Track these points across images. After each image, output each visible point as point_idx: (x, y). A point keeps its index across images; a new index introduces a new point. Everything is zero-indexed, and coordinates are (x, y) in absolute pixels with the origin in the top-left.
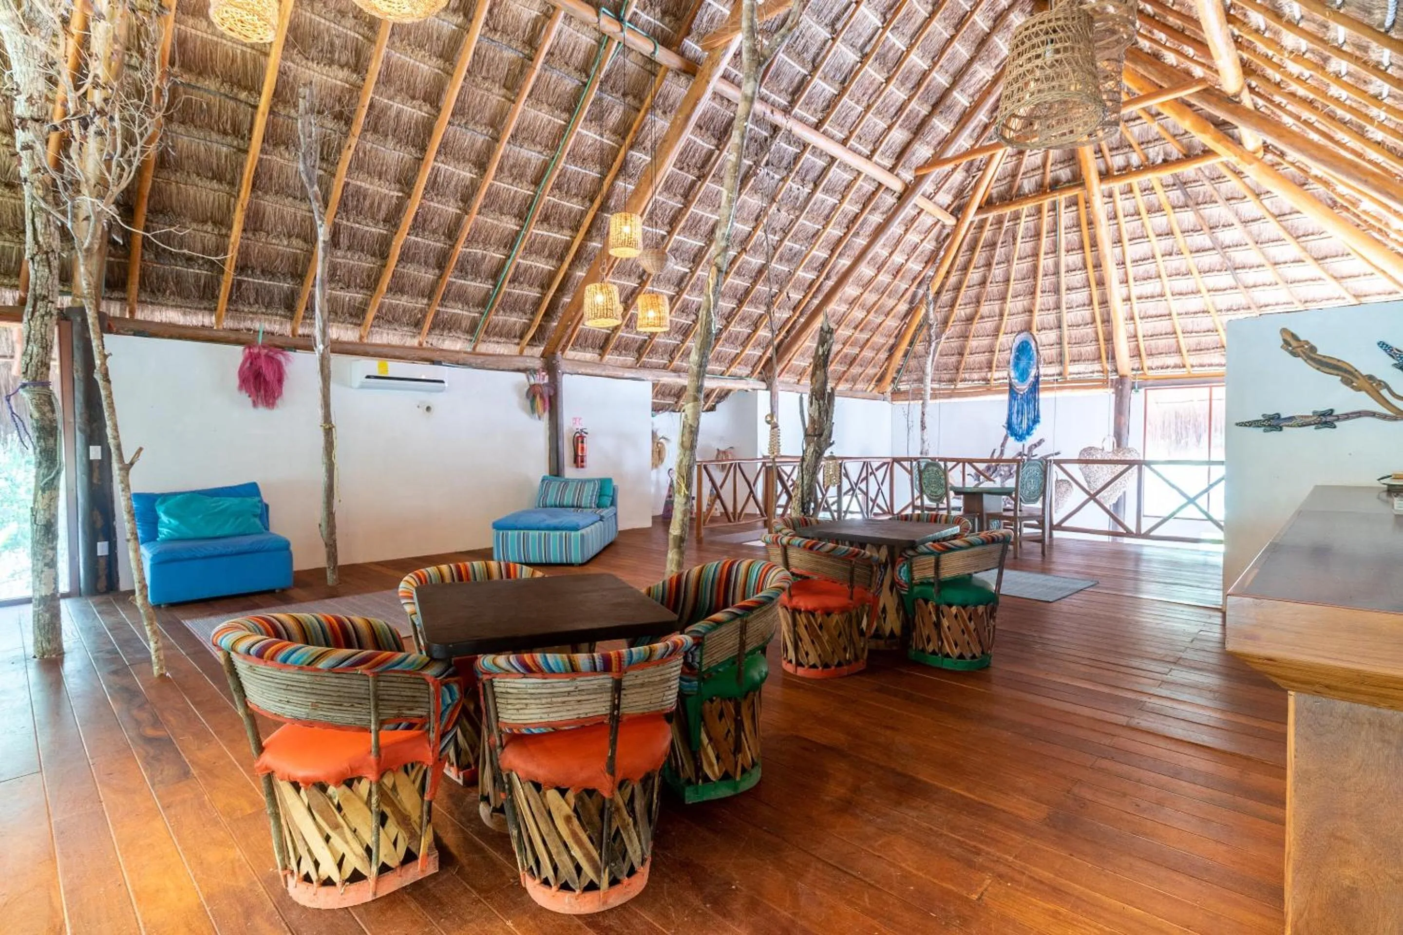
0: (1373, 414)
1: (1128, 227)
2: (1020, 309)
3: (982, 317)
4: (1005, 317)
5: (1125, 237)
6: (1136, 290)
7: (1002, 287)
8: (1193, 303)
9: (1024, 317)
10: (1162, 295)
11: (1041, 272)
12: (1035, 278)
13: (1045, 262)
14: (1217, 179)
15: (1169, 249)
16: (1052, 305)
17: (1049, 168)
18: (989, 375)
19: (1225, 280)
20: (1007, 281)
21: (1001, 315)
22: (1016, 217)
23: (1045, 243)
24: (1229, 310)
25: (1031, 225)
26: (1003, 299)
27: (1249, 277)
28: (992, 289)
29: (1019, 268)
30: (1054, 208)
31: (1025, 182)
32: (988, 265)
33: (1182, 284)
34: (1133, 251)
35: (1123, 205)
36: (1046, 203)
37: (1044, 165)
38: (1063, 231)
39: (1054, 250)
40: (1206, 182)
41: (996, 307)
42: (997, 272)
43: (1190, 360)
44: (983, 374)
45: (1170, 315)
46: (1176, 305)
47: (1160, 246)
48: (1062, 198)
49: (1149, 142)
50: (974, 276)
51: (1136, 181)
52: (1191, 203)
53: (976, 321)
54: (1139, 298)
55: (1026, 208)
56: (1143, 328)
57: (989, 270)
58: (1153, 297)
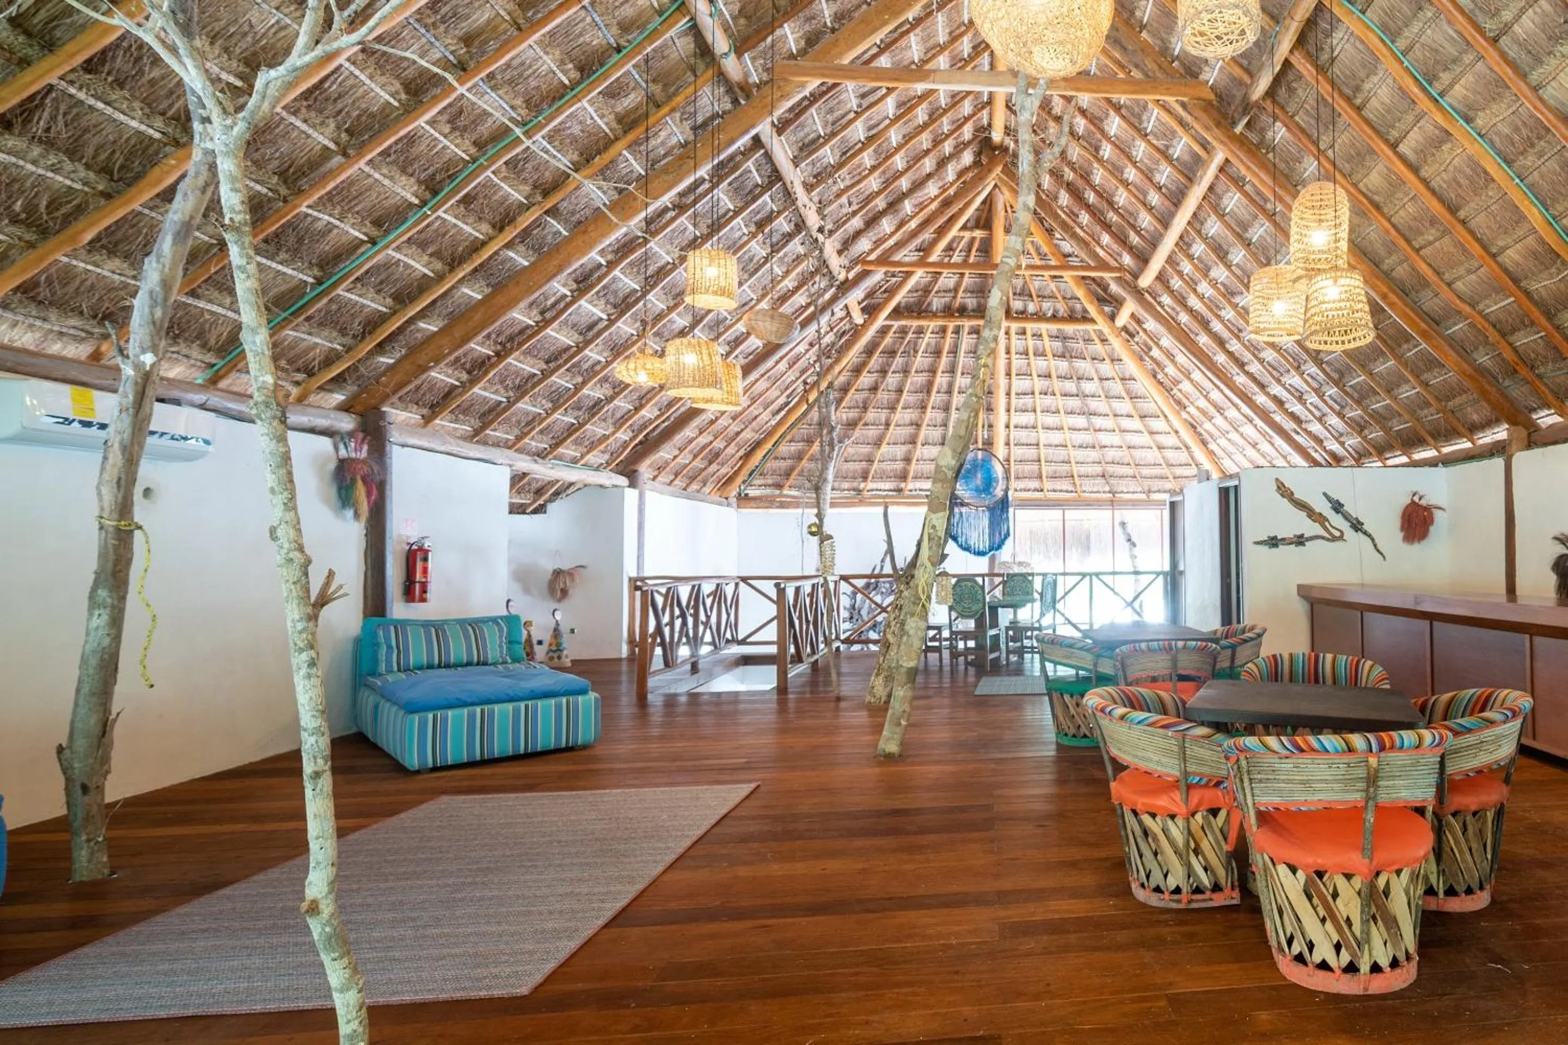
0: (1323, 538)
1: (1018, 363)
2: (907, 421)
3: (866, 424)
4: (892, 427)
5: (1014, 372)
6: (1017, 419)
7: (893, 396)
8: (1056, 437)
9: (910, 430)
10: (1034, 427)
11: (935, 389)
12: (929, 392)
13: (941, 380)
14: (1088, 341)
15: (1045, 389)
16: (939, 421)
17: (960, 294)
18: (862, 485)
19: (1081, 421)
20: (900, 391)
21: (888, 425)
22: (920, 331)
23: (944, 361)
24: (1080, 447)
25: (933, 342)
26: (893, 408)
27: (1098, 422)
28: (883, 396)
29: (916, 379)
30: (957, 331)
31: (935, 300)
32: (883, 372)
33: (1051, 420)
34: (1019, 384)
35: (1017, 344)
36: (951, 326)
37: (956, 290)
38: (962, 354)
39: (952, 370)
40: (1081, 341)
41: (883, 416)
42: (892, 380)
43: (1047, 485)
44: (855, 484)
45: (1038, 445)
46: (1044, 437)
47: (1039, 384)
48: (967, 324)
49: (1044, 297)
50: (866, 380)
51: (1030, 327)
52: (1067, 355)
53: (859, 426)
54: (1016, 427)
55: (933, 324)
56: (1017, 452)
57: (884, 377)
58: (1026, 427)
